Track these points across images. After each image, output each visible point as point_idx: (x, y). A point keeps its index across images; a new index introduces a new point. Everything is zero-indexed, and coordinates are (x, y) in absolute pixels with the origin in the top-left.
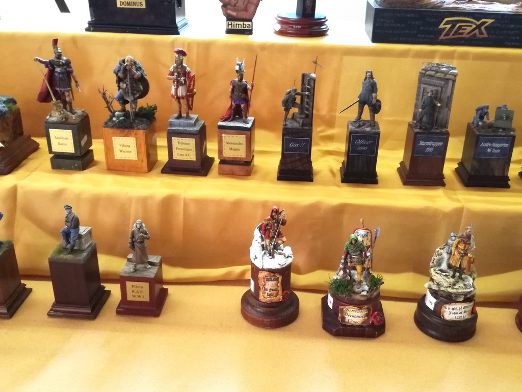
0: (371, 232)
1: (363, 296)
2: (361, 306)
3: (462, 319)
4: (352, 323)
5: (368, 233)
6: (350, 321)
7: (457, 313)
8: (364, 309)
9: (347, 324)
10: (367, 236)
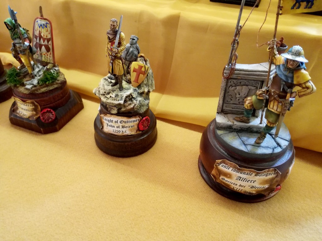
0: (50, 23)
1: (27, 89)
2: (25, 100)
3: (120, 134)
4: (21, 115)
5: (46, 23)
6: (20, 113)
7: (114, 127)
8: (28, 103)
9: (18, 115)
10: (46, 27)
